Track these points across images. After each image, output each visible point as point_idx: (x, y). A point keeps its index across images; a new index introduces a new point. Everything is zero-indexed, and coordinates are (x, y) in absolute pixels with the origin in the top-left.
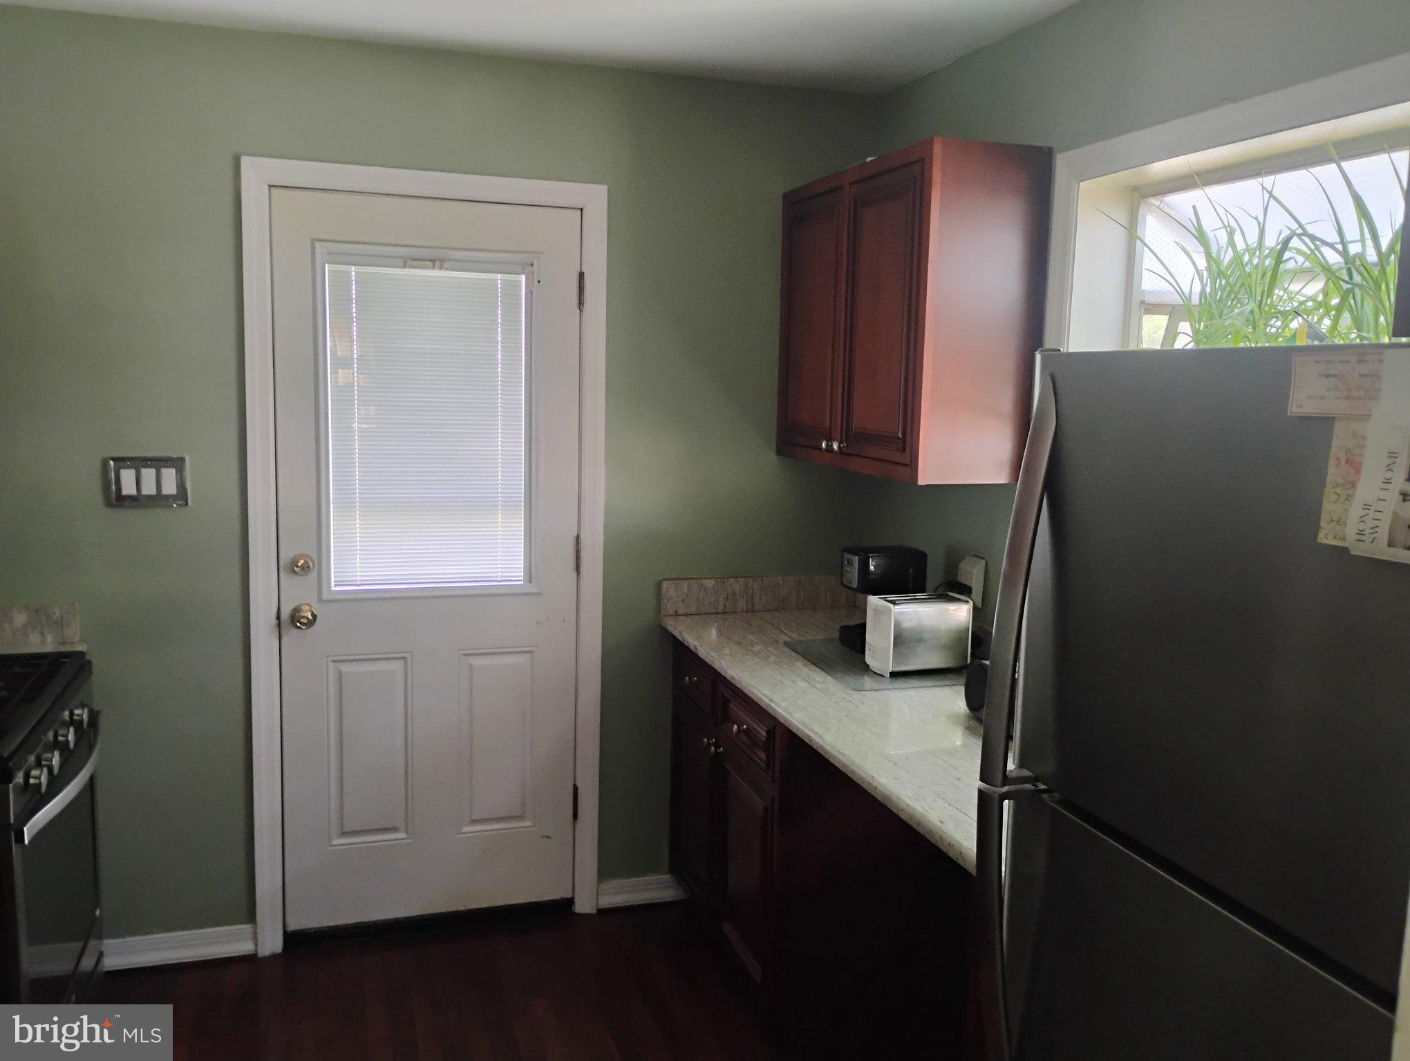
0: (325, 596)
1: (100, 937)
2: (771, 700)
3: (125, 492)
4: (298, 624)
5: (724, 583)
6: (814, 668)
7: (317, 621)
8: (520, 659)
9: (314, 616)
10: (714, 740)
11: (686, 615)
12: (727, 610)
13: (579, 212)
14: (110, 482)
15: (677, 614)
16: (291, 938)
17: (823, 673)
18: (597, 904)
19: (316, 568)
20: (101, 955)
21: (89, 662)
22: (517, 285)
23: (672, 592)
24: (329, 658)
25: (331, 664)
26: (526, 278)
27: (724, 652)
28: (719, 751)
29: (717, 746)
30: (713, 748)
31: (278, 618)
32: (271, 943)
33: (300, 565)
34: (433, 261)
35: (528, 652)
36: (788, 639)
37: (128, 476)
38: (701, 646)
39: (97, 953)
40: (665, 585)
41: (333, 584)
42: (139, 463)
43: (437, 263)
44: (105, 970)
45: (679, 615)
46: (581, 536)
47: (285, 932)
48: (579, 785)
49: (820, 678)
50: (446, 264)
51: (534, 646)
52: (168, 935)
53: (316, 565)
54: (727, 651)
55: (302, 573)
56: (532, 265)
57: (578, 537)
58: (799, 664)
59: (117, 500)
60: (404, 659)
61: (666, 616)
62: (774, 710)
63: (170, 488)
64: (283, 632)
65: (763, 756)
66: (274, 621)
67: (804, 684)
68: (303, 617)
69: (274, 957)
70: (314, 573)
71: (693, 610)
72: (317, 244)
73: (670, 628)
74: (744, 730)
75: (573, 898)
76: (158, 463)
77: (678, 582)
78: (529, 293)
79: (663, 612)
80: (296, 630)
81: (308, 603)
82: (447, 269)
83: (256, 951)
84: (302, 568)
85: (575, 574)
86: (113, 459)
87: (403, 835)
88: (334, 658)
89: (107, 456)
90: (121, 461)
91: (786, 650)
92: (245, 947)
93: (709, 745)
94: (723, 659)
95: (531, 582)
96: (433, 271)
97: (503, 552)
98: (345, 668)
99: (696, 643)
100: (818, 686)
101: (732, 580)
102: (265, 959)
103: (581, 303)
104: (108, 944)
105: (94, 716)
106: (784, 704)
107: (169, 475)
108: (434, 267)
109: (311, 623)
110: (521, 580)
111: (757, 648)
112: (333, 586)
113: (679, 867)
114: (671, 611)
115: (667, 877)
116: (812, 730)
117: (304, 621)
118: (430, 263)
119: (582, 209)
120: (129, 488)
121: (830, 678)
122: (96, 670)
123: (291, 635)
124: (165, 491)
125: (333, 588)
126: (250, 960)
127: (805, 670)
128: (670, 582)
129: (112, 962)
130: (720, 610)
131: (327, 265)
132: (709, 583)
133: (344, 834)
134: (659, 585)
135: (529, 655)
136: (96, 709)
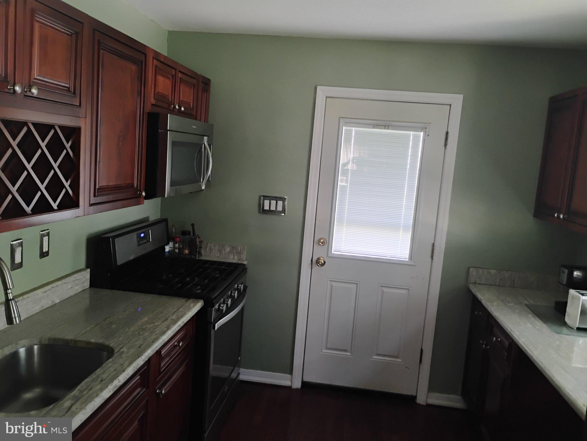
0: (329, 255)
1: (240, 367)
2: (511, 330)
3: (265, 208)
4: (318, 264)
5: (500, 272)
6: (537, 318)
7: (326, 264)
8: (404, 292)
9: (325, 262)
10: (485, 342)
11: (480, 284)
12: (500, 285)
13: (449, 106)
14: (261, 204)
15: (475, 283)
16: (304, 384)
17: (541, 322)
18: (426, 402)
19: (327, 244)
20: (239, 374)
21: (247, 268)
22: (419, 136)
23: (475, 273)
24: (329, 279)
25: (329, 281)
26: (424, 134)
27: (494, 304)
28: (487, 347)
29: (486, 345)
30: (484, 346)
31: (312, 261)
32: (297, 384)
33: (321, 241)
34: (385, 126)
35: (407, 289)
36: (528, 303)
37: (267, 202)
38: (483, 299)
39: (238, 373)
40: (471, 269)
41: (333, 250)
42: (270, 198)
43: (386, 127)
44: (240, 379)
45: (476, 284)
46: (435, 244)
47: (302, 381)
48: (423, 348)
49: (539, 324)
50: (390, 127)
51: (410, 287)
52: (262, 372)
53: (327, 243)
54: (495, 304)
55: (322, 245)
56: (426, 128)
57: (434, 244)
58: (530, 316)
59: (263, 211)
60: (357, 284)
61: (470, 283)
62: (512, 335)
63: (280, 208)
64: (313, 266)
65: (506, 354)
66: (310, 262)
67: (530, 325)
68: (320, 262)
69: (297, 389)
70: (326, 245)
71: (483, 282)
72: (341, 119)
73: (471, 289)
74: (499, 341)
75: (416, 396)
76: (277, 199)
77: (478, 269)
78: (424, 140)
79: (469, 281)
80: (317, 267)
81: (323, 257)
82: (390, 129)
83: (291, 385)
84: (322, 243)
85: (431, 259)
86: (263, 196)
87: (349, 354)
88: (330, 279)
89: (261, 195)
90: (265, 197)
91: (526, 308)
92: (287, 383)
93: (483, 344)
94: (493, 307)
95: (411, 260)
96: (385, 130)
97: (401, 246)
98: (334, 284)
99: (482, 298)
100: (537, 328)
101: (504, 271)
102: (294, 389)
103: (446, 145)
104: (242, 370)
105: (245, 288)
106: (517, 333)
107: (280, 203)
108: (385, 129)
109: (323, 265)
110: (407, 259)
111: (511, 304)
112: (332, 251)
113: (465, 394)
114: (473, 281)
115: (459, 397)
116: (528, 348)
117: (320, 263)
118: (384, 127)
119: (450, 105)
120: (266, 207)
121: (544, 325)
122: (248, 271)
123: (316, 268)
124: (278, 209)
125: (332, 252)
126: (289, 388)
127: (533, 319)
128: (474, 268)
129: (242, 377)
130: (497, 283)
131: (344, 127)
132: (493, 272)
133: (327, 348)
134: (469, 269)
135: (407, 290)
136: (247, 285)
